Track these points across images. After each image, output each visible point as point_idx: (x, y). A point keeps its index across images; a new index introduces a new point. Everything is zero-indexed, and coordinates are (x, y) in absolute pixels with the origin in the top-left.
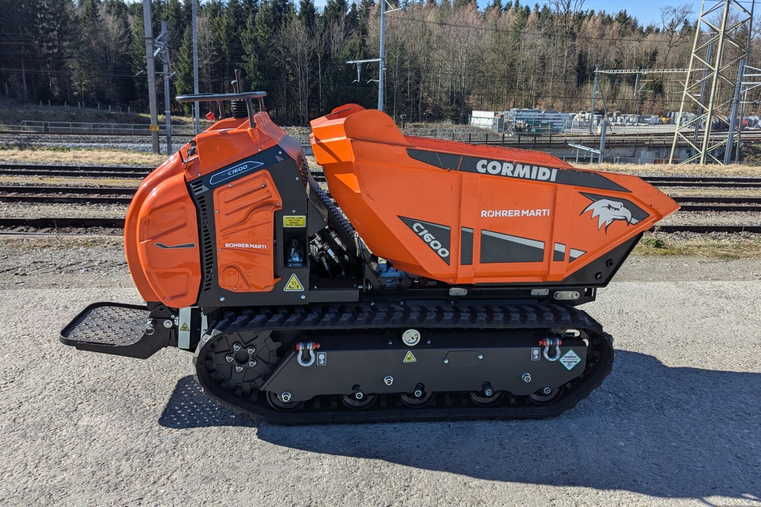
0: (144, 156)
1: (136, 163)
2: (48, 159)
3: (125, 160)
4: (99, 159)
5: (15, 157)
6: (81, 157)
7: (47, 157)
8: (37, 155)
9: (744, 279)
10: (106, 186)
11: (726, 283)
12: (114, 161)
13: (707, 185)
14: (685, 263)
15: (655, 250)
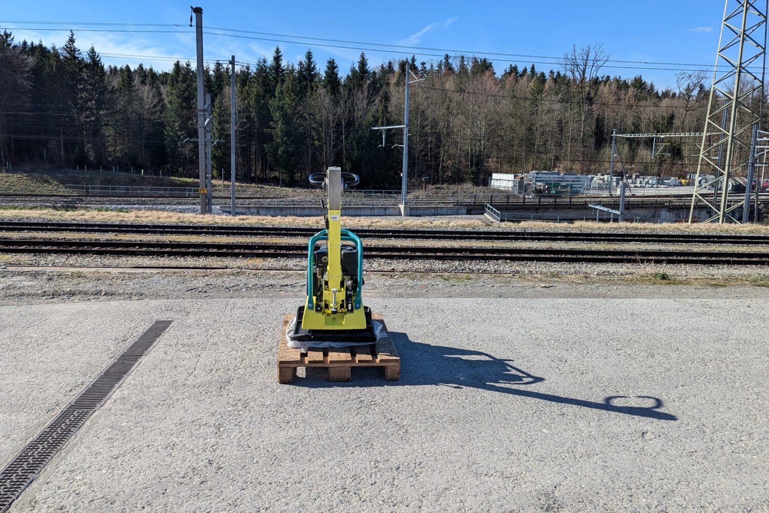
0: (198, 216)
1: (191, 222)
2: (114, 219)
3: (181, 220)
4: (159, 218)
5: (85, 217)
6: (142, 217)
7: (112, 217)
8: (103, 215)
9: (727, 298)
10: (174, 241)
11: (712, 300)
12: (172, 220)
13: (721, 242)
14: (683, 289)
15: (661, 281)
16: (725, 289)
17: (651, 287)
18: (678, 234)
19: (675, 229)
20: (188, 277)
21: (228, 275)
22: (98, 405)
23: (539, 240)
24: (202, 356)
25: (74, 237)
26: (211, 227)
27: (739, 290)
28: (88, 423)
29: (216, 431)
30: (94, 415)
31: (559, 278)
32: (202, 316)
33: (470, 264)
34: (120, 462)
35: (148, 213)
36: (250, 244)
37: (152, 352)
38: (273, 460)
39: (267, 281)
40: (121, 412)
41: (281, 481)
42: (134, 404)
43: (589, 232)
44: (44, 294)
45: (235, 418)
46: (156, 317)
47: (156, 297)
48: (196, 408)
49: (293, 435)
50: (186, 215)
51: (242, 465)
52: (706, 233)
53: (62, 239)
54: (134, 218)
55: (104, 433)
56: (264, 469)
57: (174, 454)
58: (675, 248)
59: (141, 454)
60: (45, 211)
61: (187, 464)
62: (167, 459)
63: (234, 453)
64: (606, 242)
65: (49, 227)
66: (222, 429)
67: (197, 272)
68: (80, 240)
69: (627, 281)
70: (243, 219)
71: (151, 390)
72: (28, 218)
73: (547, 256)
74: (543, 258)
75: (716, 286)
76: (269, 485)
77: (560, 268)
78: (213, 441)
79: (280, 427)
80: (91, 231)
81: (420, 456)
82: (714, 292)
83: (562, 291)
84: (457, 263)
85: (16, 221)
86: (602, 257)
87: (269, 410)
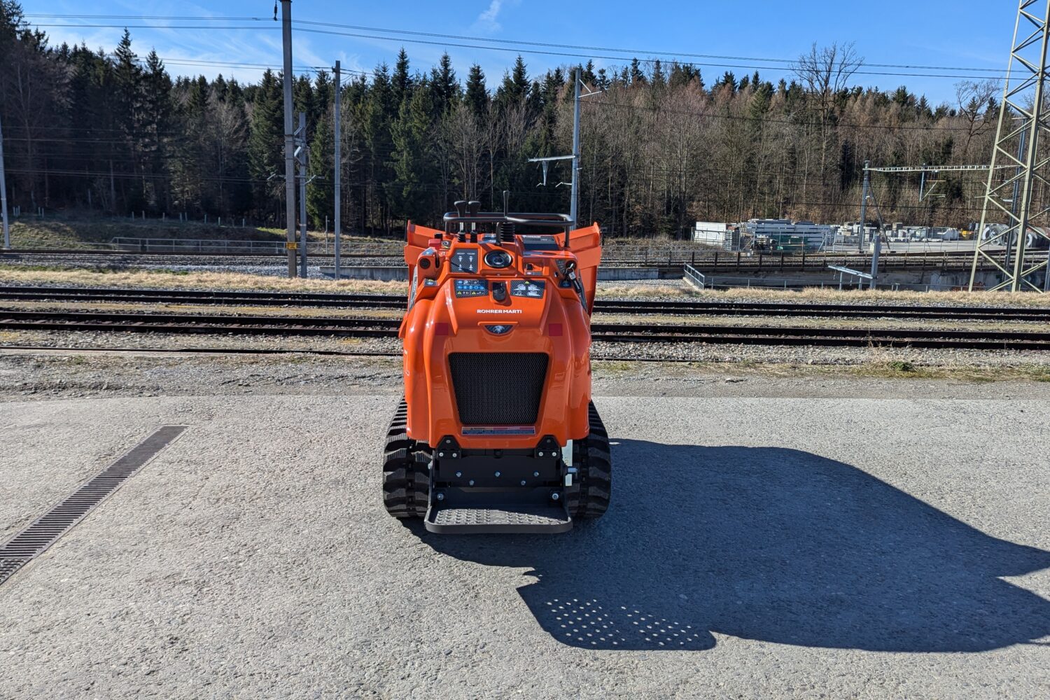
0: (282, 280)
1: (273, 288)
2: (168, 284)
3: (259, 285)
5: (129, 281)
6: (206, 281)
7: (166, 281)
8: (154, 279)
9: (993, 398)
10: (245, 315)
11: (968, 402)
12: (247, 285)
13: (1009, 318)
14: (931, 385)
15: (901, 373)
16: (993, 385)
17: (884, 382)
18: (948, 306)
19: (945, 299)
20: (229, 364)
21: (285, 361)
22: (38, 551)
23: (751, 314)
24: (211, 479)
25: (109, 308)
26: (298, 295)
27: (1013, 386)
28: (15, 578)
29: (195, 592)
30: (28, 565)
31: (755, 368)
32: (230, 420)
33: (650, 348)
34: (39, 639)
35: (215, 276)
36: (349, 318)
37: (142, 472)
38: (267, 638)
39: (338, 371)
40: (67, 562)
41: (268, 672)
42: (90, 549)
43: (822, 303)
44: (24, 387)
45: (230, 572)
46: (164, 422)
47: (177, 392)
48: (178, 557)
49: (307, 599)
50: (266, 278)
51: (218, 646)
52: (989, 306)
53: (92, 311)
54: (195, 283)
55: (31, 593)
56: (249, 652)
57: (122, 627)
58: (943, 326)
59: (74, 627)
60: (76, 273)
61: (138, 643)
62: (110, 634)
63: (212, 626)
64: (845, 318)
65: (79, 295)
66: (205, 589)
67: (244, 358)
68: (117, 312)
69: (852, 373)
70: (344, 285)
71: (121, 529)
72: (52, 282)
73: (761, 336)
74: (754, 339)
75: (980, 380)
76: (248, 679)
77: (776, 353)
78: (185, 608)
79: (292, 587)
80: (134, 300)
81: (486, 634)
82: (975, 389)
83: (755, 387)
84: (631, 346)
85: (36, 287)
86: (838, 338)
87: (282, 560)
